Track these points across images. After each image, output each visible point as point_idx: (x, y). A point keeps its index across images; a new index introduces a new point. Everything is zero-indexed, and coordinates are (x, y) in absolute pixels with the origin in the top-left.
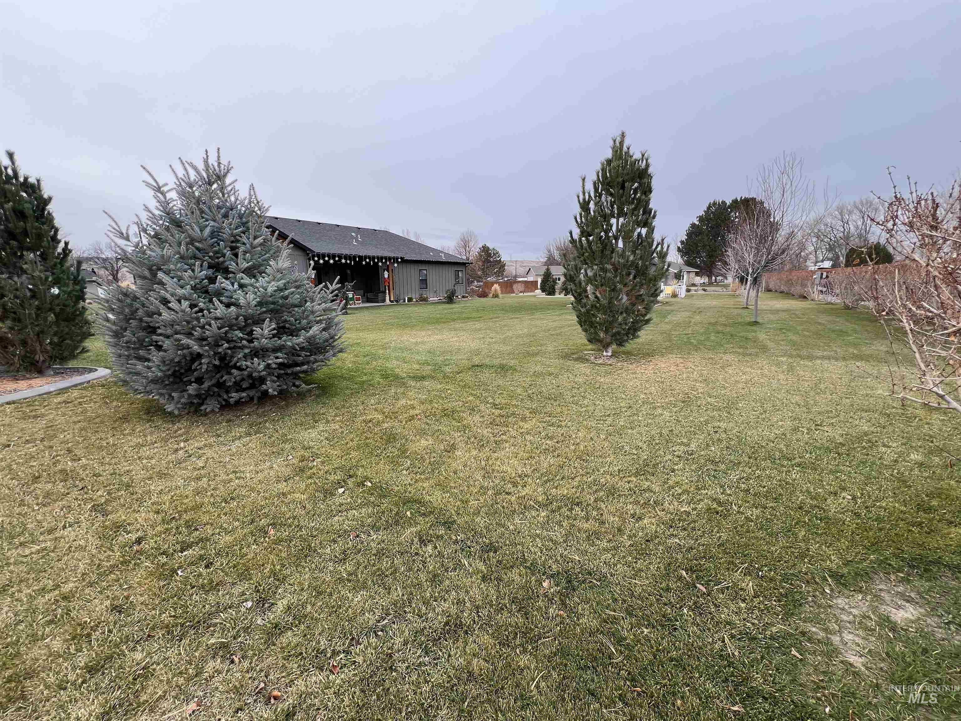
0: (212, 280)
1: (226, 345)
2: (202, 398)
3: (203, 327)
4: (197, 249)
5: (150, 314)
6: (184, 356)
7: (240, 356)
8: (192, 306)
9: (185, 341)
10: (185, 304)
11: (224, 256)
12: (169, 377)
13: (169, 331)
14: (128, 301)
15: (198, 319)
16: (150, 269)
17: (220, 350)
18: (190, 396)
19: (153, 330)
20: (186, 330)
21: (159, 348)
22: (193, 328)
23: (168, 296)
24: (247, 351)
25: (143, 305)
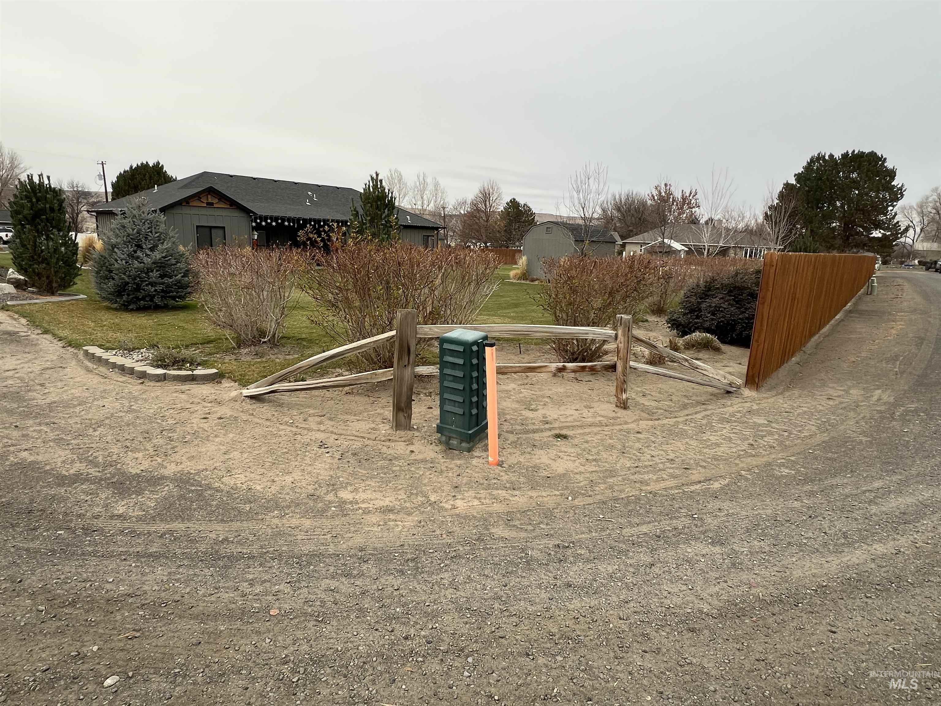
0: (135, 252)
1: (138, 279)
2: (129, 302)
3: (130, 272)
4: (131, 238)
5: (111, 265)
6: (122, 283)
7: (144, 284)
8: (126, 263)
9: (123, 276)
10: (124, 262)
11: (142, 241)
12: (116, 292)
13: (117, 272)
14: (103, 259)
15: (128, 268)
16: (112, 246)
17: (136, 281)
18: (124, 301)
19: (111, 271)
20: (124, 272)
21: (113, 279)
22: (126, 272)
23: (118, 259)
24: (147, 282)
25: (108, 261)
